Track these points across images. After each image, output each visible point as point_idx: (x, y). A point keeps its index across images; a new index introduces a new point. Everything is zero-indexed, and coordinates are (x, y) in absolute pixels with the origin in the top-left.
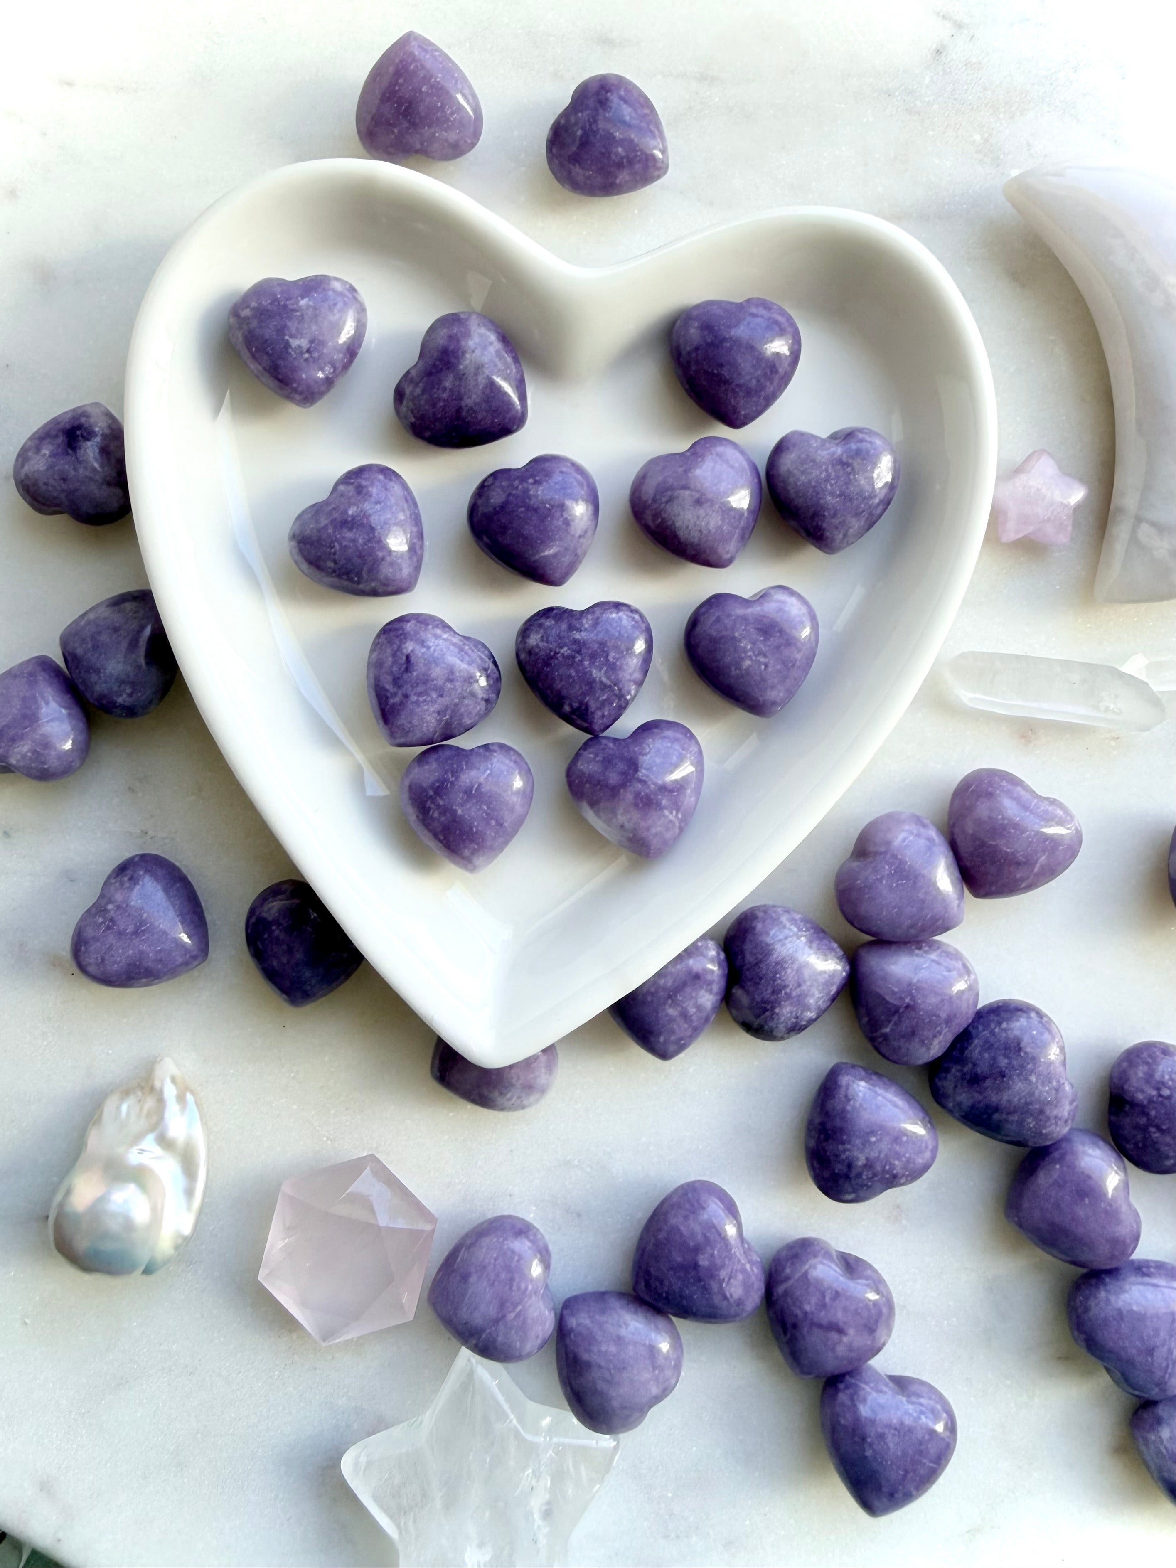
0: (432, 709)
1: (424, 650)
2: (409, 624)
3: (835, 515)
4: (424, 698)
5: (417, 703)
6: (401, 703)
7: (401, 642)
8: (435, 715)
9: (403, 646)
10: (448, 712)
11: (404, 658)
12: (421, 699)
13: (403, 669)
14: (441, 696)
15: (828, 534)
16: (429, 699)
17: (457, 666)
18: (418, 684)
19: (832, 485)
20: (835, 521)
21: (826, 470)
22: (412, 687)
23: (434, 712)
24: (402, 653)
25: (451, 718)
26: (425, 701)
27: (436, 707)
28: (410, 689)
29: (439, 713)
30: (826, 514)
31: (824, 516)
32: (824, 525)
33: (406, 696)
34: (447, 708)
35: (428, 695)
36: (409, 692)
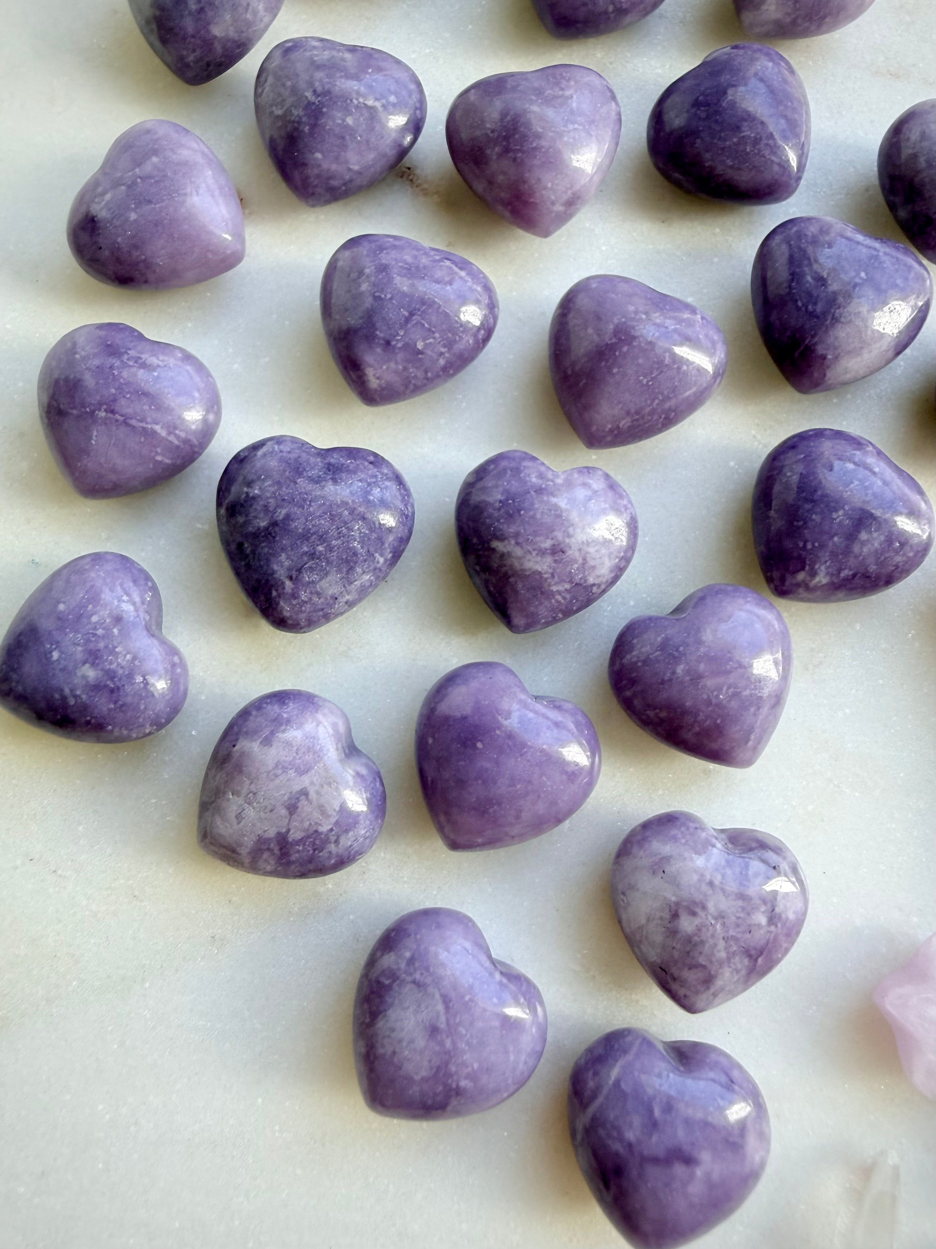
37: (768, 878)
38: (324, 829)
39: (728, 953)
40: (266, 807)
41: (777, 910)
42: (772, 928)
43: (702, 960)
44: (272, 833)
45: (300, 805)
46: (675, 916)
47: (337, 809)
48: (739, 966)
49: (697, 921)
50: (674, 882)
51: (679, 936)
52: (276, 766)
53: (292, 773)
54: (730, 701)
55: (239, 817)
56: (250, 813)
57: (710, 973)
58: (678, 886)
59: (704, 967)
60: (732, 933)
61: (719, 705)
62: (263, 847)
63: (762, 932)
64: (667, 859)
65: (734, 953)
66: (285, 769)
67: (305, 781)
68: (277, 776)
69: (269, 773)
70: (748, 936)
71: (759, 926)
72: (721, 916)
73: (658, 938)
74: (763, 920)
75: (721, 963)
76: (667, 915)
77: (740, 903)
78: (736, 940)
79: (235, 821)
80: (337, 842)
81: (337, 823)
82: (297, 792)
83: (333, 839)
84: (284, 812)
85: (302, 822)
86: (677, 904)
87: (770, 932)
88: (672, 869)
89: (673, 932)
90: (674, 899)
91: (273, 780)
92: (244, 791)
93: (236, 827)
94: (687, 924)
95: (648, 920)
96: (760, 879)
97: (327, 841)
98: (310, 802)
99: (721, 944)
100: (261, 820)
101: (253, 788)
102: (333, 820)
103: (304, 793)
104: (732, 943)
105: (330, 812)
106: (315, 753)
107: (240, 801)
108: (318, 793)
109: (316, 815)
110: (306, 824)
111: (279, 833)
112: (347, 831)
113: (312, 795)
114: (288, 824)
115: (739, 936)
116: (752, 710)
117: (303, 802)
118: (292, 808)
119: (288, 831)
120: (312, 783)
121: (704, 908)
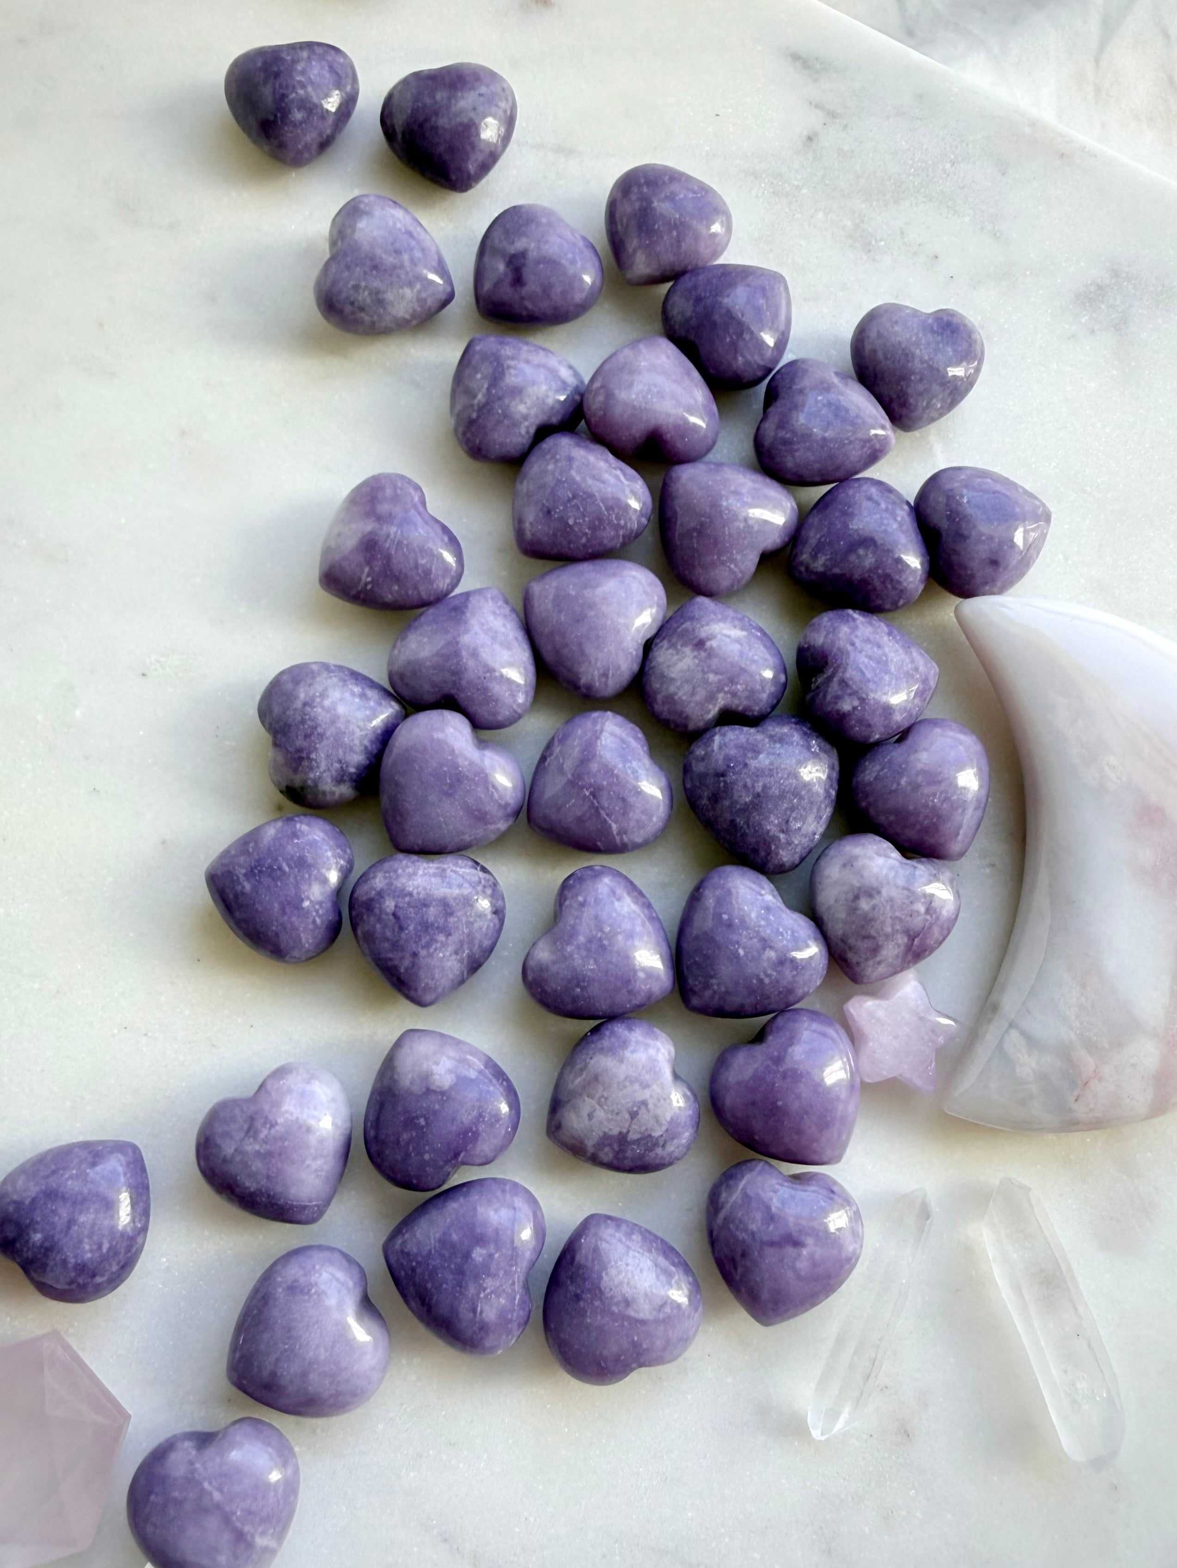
0: (448, 954)
1: (407, 899)
2: (377, 880)
3: (921, 380)
4: (434, 947)
5: (430, 955)
6: (413, 964)
7: (380, 904)
8: (454, 957)
9: (384, 907)
10: (465, 946)
11: (391, 917)
12: (432, 950)
13: (396, 929)
14: (450, 934)
15: (911, 401)
16: (439, 945)
17: (449, 896)
18: (420, 936)
19: (921, 350)
20: (921, 387)
21: (917, 334)
22: (415, 942)
23: (451, 954)
24: (387, 914)
25: (471, 950)
26: (436, 949)
27: (450, 949)
28: (414, 946)
29: (456, 953)
30: (913, 378)
31: (911, 380)
32: (910, 391)
33: (415, 955)
34: (461, 943)
35: (436, 941)
36: (415, 949)
37: (930, 882)
38: (656, 1134)
39: (893, 929)
40: (613, 1111)
41: (933, 904)
42: (928, 917)
43: (873, 933)
44: (615, 1131)
45: (640, 1112)
46: (857, 898)
47: (669, 1119)
48: (900, 941)
49: (873, 902)
50: (859, 874)
51: (858, 912)
52: (626, 1078)
53: (637, 1087)
54: (942, 804)
55: (590, 1116)
56: (600, 1114)
57: (877, 944)
58: (862, 876)
59: (874, 938)
60: (898, 914)
61: (934, 809)
62: (606, 1142)
63: (920, 918)
64: (856, 858)
65: (897, 931)
66: (632, 1083)
67: (645, 1094)
68: (625, 1087)
69: (619, 1083)
70: (908, 919)
71: (918, 912)
72: (891, 900)
73: (842, 915)
74: (922, 909)
75: (887, 936)
76: (851, 896)
77: (906, 892)
78: (900, 920)
79: (587, 1119)
80: (663, 1146)
81: (667, 1130)
82: (639, 1102)
83: (661, 1143)
84: (627, 1116)
85: (640, 1126)
86: (859, 888)
87: (927, 920)
88: (859, 864)
89: (853, 910)
90: (857, 885)
91: (622, 1090)
92: (597, 1096)
93: (587, 1122)
94: (864, 905)
95: (836, 901)
96: (924, 880)
97: (656, 1144)
98: (648, 1111)
99: (889, 922)
100: (609, 1120)
101: (605, 1094)
102: (664, 1128)
103: (644, 1103)
104: (898, 923)
105: (664, 1122)
106: (655, 1073)
107: (594, 1102)
108: (655, 1105)
109: (651, 1123)
110: (644, 1128)
111: (621, 1133)
112: (673, 1139)
113: (651, 1106)
114: (630, 1126)
115: (903, 917)
116: (960, 811)
117: (643, 1110)
118: (633, 1115)
119: (628, 1132)
120: (651, 1096)
121: (879, 892)
